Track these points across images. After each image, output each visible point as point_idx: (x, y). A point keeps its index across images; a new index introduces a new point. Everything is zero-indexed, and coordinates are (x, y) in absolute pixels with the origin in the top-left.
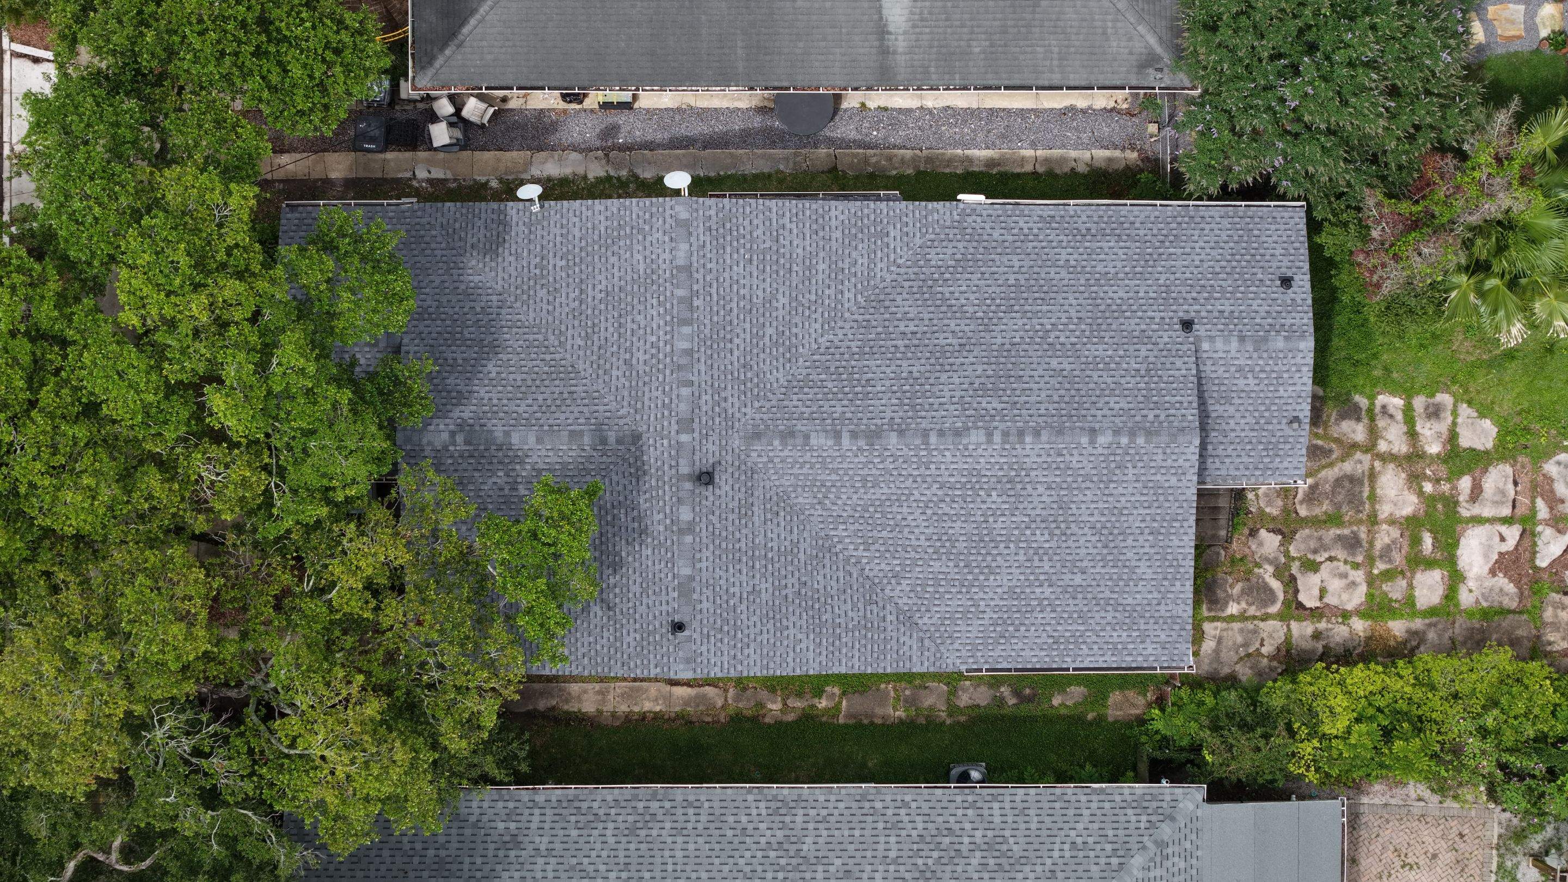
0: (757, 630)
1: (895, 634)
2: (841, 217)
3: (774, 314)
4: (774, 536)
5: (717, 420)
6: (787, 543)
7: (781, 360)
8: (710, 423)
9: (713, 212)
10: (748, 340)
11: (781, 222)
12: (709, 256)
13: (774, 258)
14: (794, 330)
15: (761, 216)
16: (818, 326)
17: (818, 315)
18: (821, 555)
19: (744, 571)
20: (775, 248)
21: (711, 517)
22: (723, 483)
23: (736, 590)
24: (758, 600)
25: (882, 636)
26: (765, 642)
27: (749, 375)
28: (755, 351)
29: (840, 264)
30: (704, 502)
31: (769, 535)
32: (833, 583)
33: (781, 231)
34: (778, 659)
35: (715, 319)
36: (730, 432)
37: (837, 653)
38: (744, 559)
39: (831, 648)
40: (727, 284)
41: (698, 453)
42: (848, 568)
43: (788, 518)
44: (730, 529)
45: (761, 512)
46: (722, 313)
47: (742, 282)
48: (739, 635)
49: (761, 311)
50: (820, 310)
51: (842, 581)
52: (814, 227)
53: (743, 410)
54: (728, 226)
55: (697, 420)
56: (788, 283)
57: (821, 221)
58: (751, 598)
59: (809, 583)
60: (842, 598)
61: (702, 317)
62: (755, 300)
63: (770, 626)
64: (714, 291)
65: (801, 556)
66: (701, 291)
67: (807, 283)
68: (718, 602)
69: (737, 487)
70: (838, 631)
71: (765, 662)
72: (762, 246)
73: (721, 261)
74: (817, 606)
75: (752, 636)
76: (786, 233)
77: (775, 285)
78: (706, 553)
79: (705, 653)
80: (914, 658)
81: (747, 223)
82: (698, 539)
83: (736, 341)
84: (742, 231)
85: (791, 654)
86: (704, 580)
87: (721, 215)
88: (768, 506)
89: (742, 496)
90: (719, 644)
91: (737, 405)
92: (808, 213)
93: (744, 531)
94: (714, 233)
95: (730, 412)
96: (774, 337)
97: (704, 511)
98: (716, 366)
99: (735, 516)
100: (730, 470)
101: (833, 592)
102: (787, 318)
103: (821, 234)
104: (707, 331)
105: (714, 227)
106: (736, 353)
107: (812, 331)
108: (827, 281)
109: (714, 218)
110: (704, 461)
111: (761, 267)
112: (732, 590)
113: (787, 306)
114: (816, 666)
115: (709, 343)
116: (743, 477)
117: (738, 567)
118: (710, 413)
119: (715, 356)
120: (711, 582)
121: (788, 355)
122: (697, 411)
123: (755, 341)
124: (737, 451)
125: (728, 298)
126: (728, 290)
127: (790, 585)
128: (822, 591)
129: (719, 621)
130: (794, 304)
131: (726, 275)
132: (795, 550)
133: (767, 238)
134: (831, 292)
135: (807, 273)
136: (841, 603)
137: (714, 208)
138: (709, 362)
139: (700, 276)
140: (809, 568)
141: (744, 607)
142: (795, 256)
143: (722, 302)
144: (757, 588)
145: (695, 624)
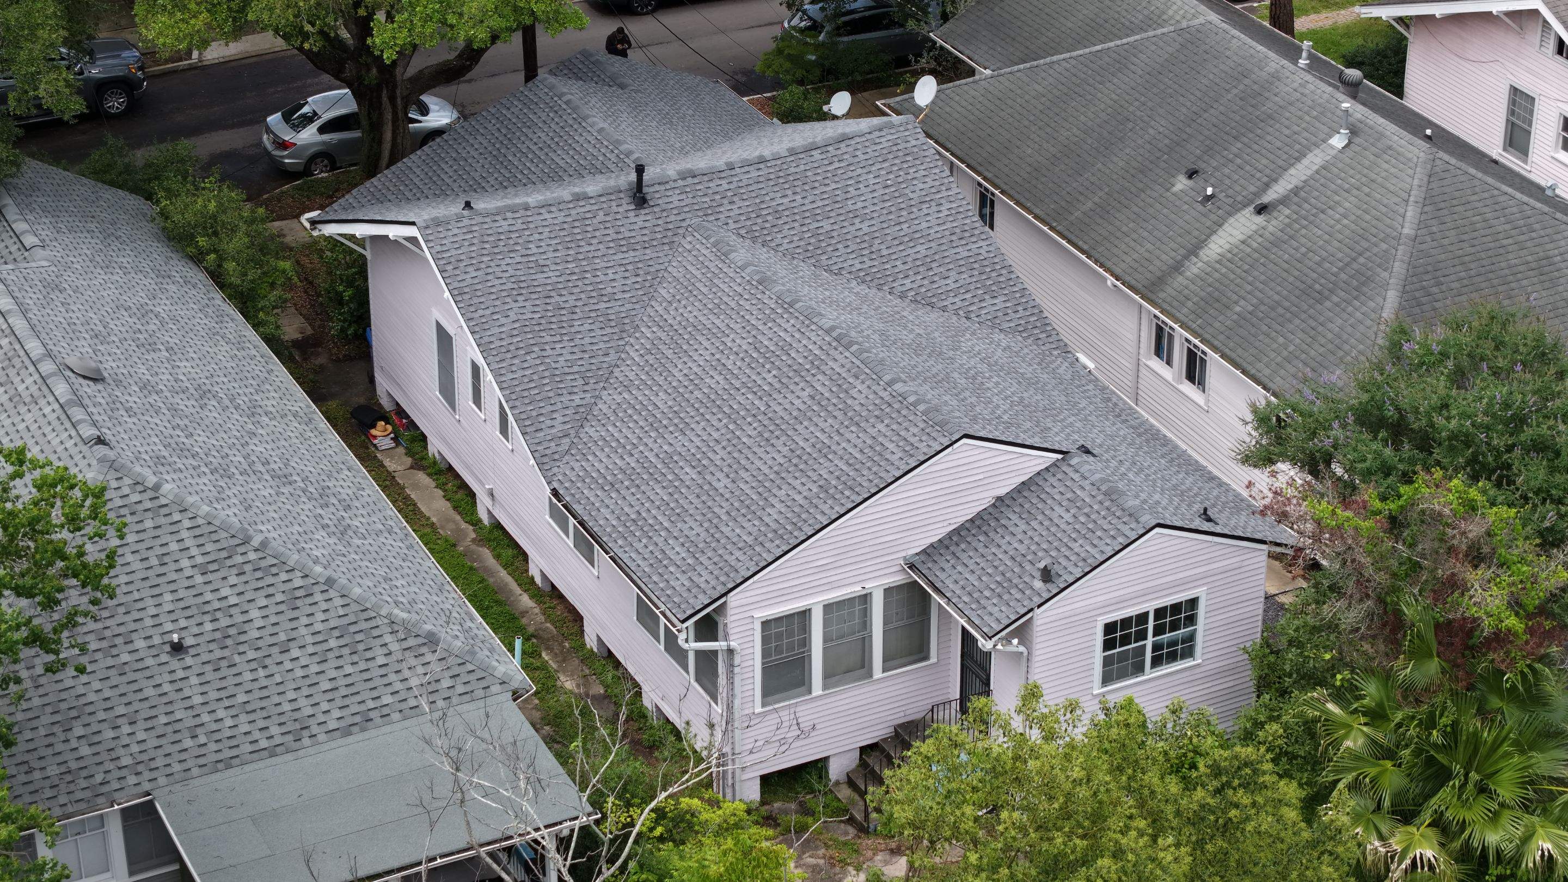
0: (499, 274)
1: (559, 406)
2: (982, 251)
3: (845, 224)
4: (611, 276)
5: (707, 199)
6: (609, 290)
7: (803, 243)
8: (700, 193)
9: (914, 143)
10: (804, 208)
11: (943, 201)
12: (869, 150)
13: (903, 206)
14: (840, 246)
15: (937, 183)
16: (859, 266)
17: (869, 263)
18: (613, 323)
19: (558, 254)
20: (913, 203)
21: (601, 213)
22: (642, 218)
23: (534, 249)
24: (533, 271)
25: (551, 394)
26: (490, 284)
27: (769, 218)
29: (934, 265)
30: (614, 204)
31: (610, 271)
32: (587, 340)
33: (933, 204)
34: (475, 301)
35: (809, 174)
36: (700, 213)
37: (509, 355)
38: (572, 252)
39: (512, 348)
40: (850, 174)
41: (662, 188)
42: (612, 351)
43: (637, 286)
44: (598, 234)
45: (631, 260)
46: (819, 178)
47: (861, 186)
48: (485, 259)
49: (841, 211)
50: (876, 263)
51: (595, 348)
52: (958, 230)
53: (730, 221)
54: (909, 158)
55: (696, 180)
56: (885, 225)
57: (967, 234)
58: (533, 265)
59: (575, 317)
60: (575, 350)
61: (803, 162)
62: (850, 202)
63: (510, 285)
64: (837, 165)
65: (603, 305)
66: (829, 155)
67: (896, 242)
68: (513, 236)
69: (646, 232)
70: (536, 349)
71: (466, 290)
72: (907, 191)
73: (870, 162)
74: (554, 326)
75: (490, 270)
76: (934, 209)
77: (875, 215)
78: (559, 215)
79: (450, 233)
80: (541, 434)
81: (922, 173)
82: (571, 205)
83: (798, 197)
84: (911, 171)
85: (488, 312)
86: (530, 219)
87: (915, 150)
88: (640, 265)
89: (639, 238)
90: (466, 243)
91: (732, 214)
92: (968, 221)
93: (602, 246)
95: (722, 209)
96: (822, 231)
97: (605, 206)
98: (761, 185)
99: (614, 236)
100: (660, 222)
101: (577, 342)
102: (849, 237)
103: (954, 238)
104: (792, 170)
105: (899, 147)
106: (785, 201)
107: (850, 262)
108: (910, 259)
109: (909, 145)
110: (657, 195)
111: (887, 197)
112: (532, 246)
113: (862, 233)
115: (781, 174)
116: (659, 236)
117: (560, 247)
118: (711, 191)
119: (772, 183)
120: (531, 226)
121: (811, 248)
122: (706, 178)
123: (808, 214)
124: (684, 224)
125: (836, 179)
126: (845, 177)
127: (564, 299)
128: (573, 330)
129: (492, 239)
130: (867, 238)
131: (859, 171)
132: (605, 299)
133: (919, 193)
134: (901, 267)
135: (906, 239)
136: (569, 350)
137: (919, 142)
138: (761, 179)
139: (844, 150)
140: (593, 314)
141: (518, 259)
142: (916, 222)
143: (829, 175)
144: (546, 269)
145: (478, 219)
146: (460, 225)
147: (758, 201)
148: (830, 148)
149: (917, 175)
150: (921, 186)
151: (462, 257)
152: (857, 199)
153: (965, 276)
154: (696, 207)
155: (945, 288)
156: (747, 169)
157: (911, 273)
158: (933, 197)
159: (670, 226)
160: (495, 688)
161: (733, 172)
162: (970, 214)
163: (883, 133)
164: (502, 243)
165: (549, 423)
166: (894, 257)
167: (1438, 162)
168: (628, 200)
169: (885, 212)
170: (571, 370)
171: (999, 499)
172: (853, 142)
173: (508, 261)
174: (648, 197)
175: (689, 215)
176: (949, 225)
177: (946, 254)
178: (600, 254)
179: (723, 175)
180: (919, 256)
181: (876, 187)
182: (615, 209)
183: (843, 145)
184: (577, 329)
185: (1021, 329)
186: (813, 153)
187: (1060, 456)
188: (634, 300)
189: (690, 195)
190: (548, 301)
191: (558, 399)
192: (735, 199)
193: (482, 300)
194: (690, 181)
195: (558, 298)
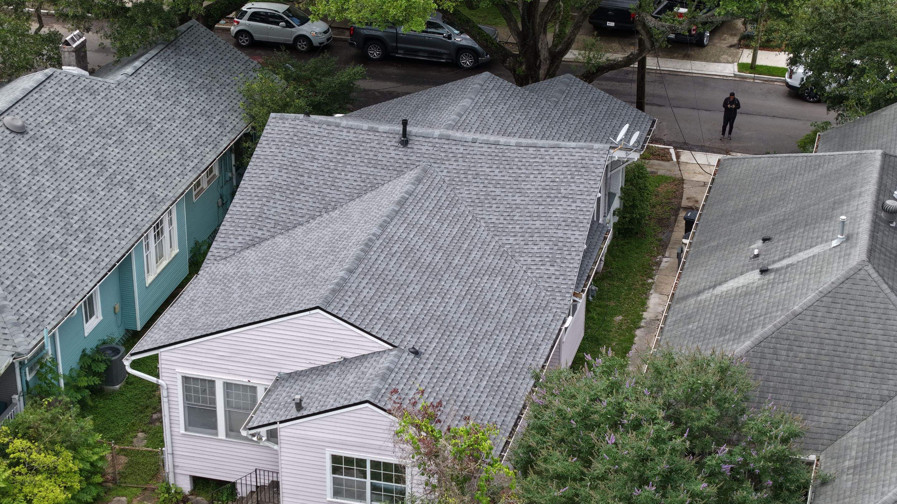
0: (286, 155)
1: (247, 233)
2: (573, 237)
3: (510, 194)
4: (348, 177)
5: (443, 154)
6: (340, 184)
7: (475, 197)
8: (442, 150)
9: (595, 162)
10: (495, 178)
11: (578, 201)
12: (564, 157)
13: (552, 195)
14: (495, 206)
15: (586, 189)
16: (493, 221)
17: (502, 221)
18: (324, 202)
19: (331, 156)
20: (559, 195)
21: (376, 142)
22: (397, 152)
23: (320, 149)
24: (307, 159)
25: (248, 226)
26: (276, 158)
27: (470, 177)
28: (486, 181)
29: (537, 235)
30: (388, 139)
31: (350, 174)
32: (300, 206)
33: (571, 200)
34: (260, 164)
35: (517, 160)
36: (432, 161)
37: (249, 198)
38: (339, 157)
39: (254, 195)
40: (540, 167)
41: (423, 140)
42: (307, 216)
43: (358, 188)
44: (364, 152)
45: (369, 172)
46: (520, 164)
47: (540, 176)
48: (287, 144)
49: (515, 187)
50: (505, 222)
51: (299, 211)
52: (570, 220)
53: (445, 171)
54: (583, 170)
55: (447, 142)
57: (573, 224)
58: (310, 156)
59: (306, 191)
60: (287, 208)
61: (520, 152)
62: (524, 183)
63: (286, 162)
64: (537, 160)
65: (328, 191)
66: (538, 153)
67: (528, 215)
68: (315, 138)
69: (392, 160)
70: (264, 199)
71: (262, 157)
72: (562, 188)
73: (558, 165)
74: (288, 192)
75: (283, 151)
76: (568, 203)
77: (531, 195)
78: (351, 136)
79: (283, 125)
80: (224, 244)
81: (582, 181)
82: (363, 132)
83: (497, 171)
84: (577, 177)
85: (261, 172)
86: (333, 132)
87: (592, 166)
88: (371, 177)
89: (384, 163)
90: (286, 133)
91: (450, 167)
92: (581, 217)
93: (359, 160)
94: (580, 162)
95: (447, 163)
96: (493, 194)
97: (382, 139)
98: (482, 157)
99: (371, 157)
100: (405, 158)
101: (293, 204)
102: (505, 202)
103: (563, 224)
104: (509, 154)
105: (583, 162)
106: (488, 170)
107: (491, 217)
108: (526, 227)
109: (591, 162)
110: (417, 143)
111: (547, 187)
112: (320, 146)
113: (514, 202)
114: (246, 186)
116: (397, 165)
117: (335, 152)
118: (450, 151)
119: (490, 158)
120: (331, 136)
121: (477, 201)
122: (454, 143)
123: (494, 182)
124: (417, 163)
125: (529, 168)
126: (535, 168)
127: (309, 180)
128: (297, 197)
129: (302, 135)
130: (514, 206)
131: (547, 168)
132: (333, 188)
133: (568, 191)
134: (517, 229)
135: (536, 215)
136: (283, 207)
137: (598, 163)
138: (486, 154)
139: (550, 153)
140: (317, 194)
141: (305, 151)
142: (550, 207)
143: (527, 164)
144: (316, 161)
145: (305, 123)
146: (292, 123)
147: (472, 165)
148: (543, 150)
149: (578, 181)
150: (573, 188)
151: (277, 140)
152: (530, 183)
153: (548, 247)
154: (433, 156)
155: (529, 250)
156: (483, 145)
157: (519, 235)
158: (574, 196)
159: (408, 162)
160: (9, 348)
161: (473, 145)
162: (588, 213)
163: (581, 151)
164: (305, 139)
165: (233, 240)
166: (518, 222)
167: (862, 272)
168: (397, 139)
169: (539, 195)
170: (274, 218)
171: (345, 359)
172: (559, 150)
173: (299, 150)
174: (410, 142)
175: (425, 160)
176: (567, 215)
177: (550, 231)
178: (354, 163)
179: (466, 144)
180: (533, 227)
181: (548, 180)
182: (386, 142)
183: (552, 150)
184: (300, 197)
185: (549, 289)
186: (530, 149)
187: (391, 347)
188: (348, 194)
189: (435, 149)
190: (299, 178)
191: (248, 229)
192: (461, 160)
193: (264, 165)
194: (443, 141)
195: (306, 178)
